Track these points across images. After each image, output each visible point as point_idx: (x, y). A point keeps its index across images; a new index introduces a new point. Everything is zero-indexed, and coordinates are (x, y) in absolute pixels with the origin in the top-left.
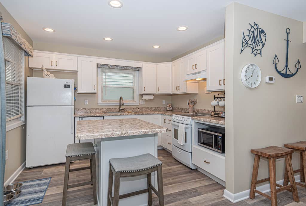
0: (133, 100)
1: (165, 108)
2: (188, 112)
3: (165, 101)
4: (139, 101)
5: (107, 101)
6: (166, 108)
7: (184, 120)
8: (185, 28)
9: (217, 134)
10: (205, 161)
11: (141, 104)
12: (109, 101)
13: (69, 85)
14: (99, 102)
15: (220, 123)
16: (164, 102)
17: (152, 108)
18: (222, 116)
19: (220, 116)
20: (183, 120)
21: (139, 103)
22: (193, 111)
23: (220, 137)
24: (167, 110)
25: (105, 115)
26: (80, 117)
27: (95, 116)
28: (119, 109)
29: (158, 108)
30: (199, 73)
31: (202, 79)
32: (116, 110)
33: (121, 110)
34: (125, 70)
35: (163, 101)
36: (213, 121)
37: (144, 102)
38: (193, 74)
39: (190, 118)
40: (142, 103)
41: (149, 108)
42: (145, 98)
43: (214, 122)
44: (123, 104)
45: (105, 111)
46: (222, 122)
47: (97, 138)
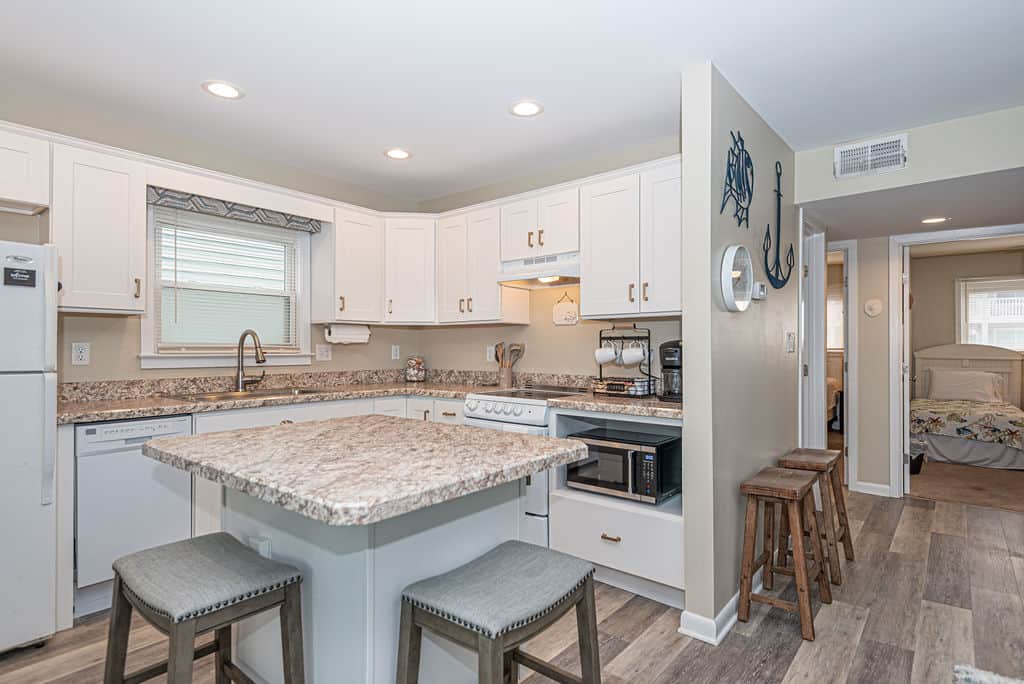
0: (289, 344)
1: (398, 371)
2: (495, 385)
3: (398, 347)
4: (313, 349)
5: (179, 348)
6: (404, 372)
7: (521, 413)
8: (534, 109)
9: (637, 448)
10: (604, 537)
11: (318, 358)
12: (188, 348)
13: (32, 274)
14: (142, 354)
15: (659, 414)
16: (395, 352)
17: (356, 373)
18: (632, 393)
19: (625, 392)
20: (518, 413)
21: (312, 356)
22: (513, 381)
23: (651, 458)
24: (407, 381)
25: (197, 410)
26: (77, 424)
27: (157, 413)
28: (237, 381)
29: (376, 373)
30: (552, 258)
31: (557, 279)
32: (220, 385)
33: (245, 383)
34: (263, 223)
35: (393, 347)
36: (634, 409)
37: (330, 353)
38: (528, 262)
39: (544, 402)
40: (323, 355)
41: (345, 372)
42: (338, 336)
43: (636, 413)
44: (264, 361)
45: (173, 393)
46: (666, 412)
47: (419, 505)
